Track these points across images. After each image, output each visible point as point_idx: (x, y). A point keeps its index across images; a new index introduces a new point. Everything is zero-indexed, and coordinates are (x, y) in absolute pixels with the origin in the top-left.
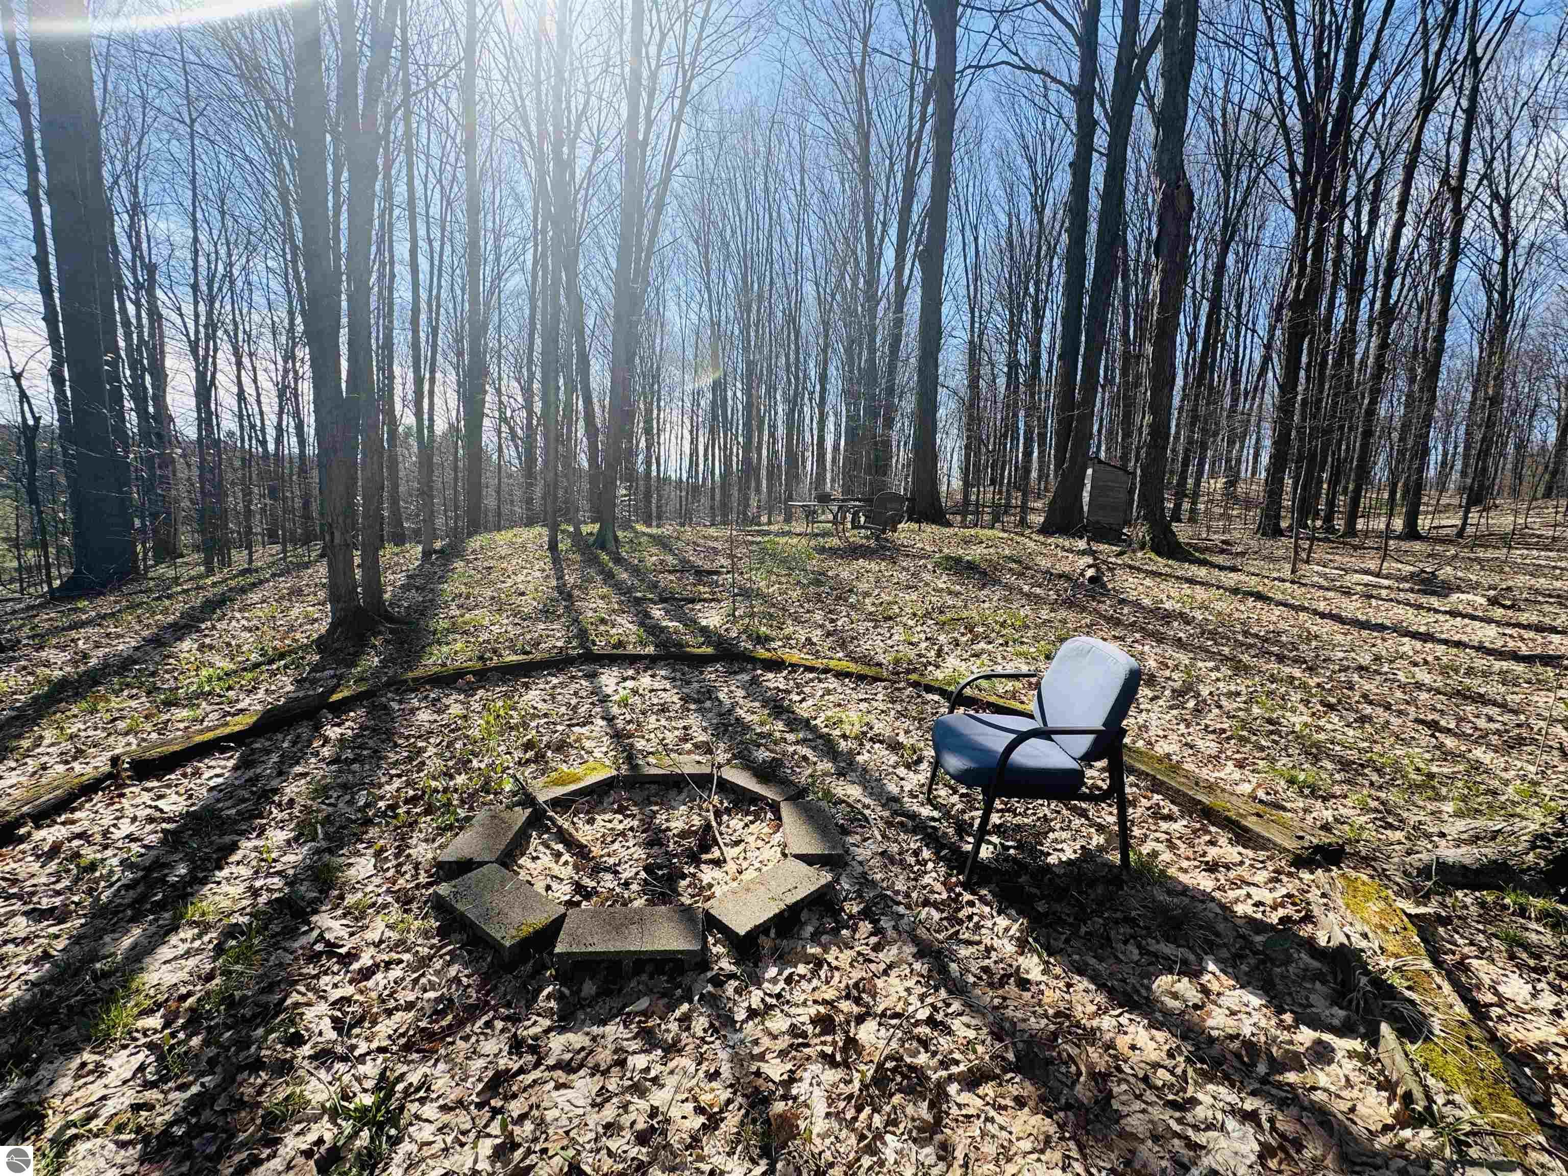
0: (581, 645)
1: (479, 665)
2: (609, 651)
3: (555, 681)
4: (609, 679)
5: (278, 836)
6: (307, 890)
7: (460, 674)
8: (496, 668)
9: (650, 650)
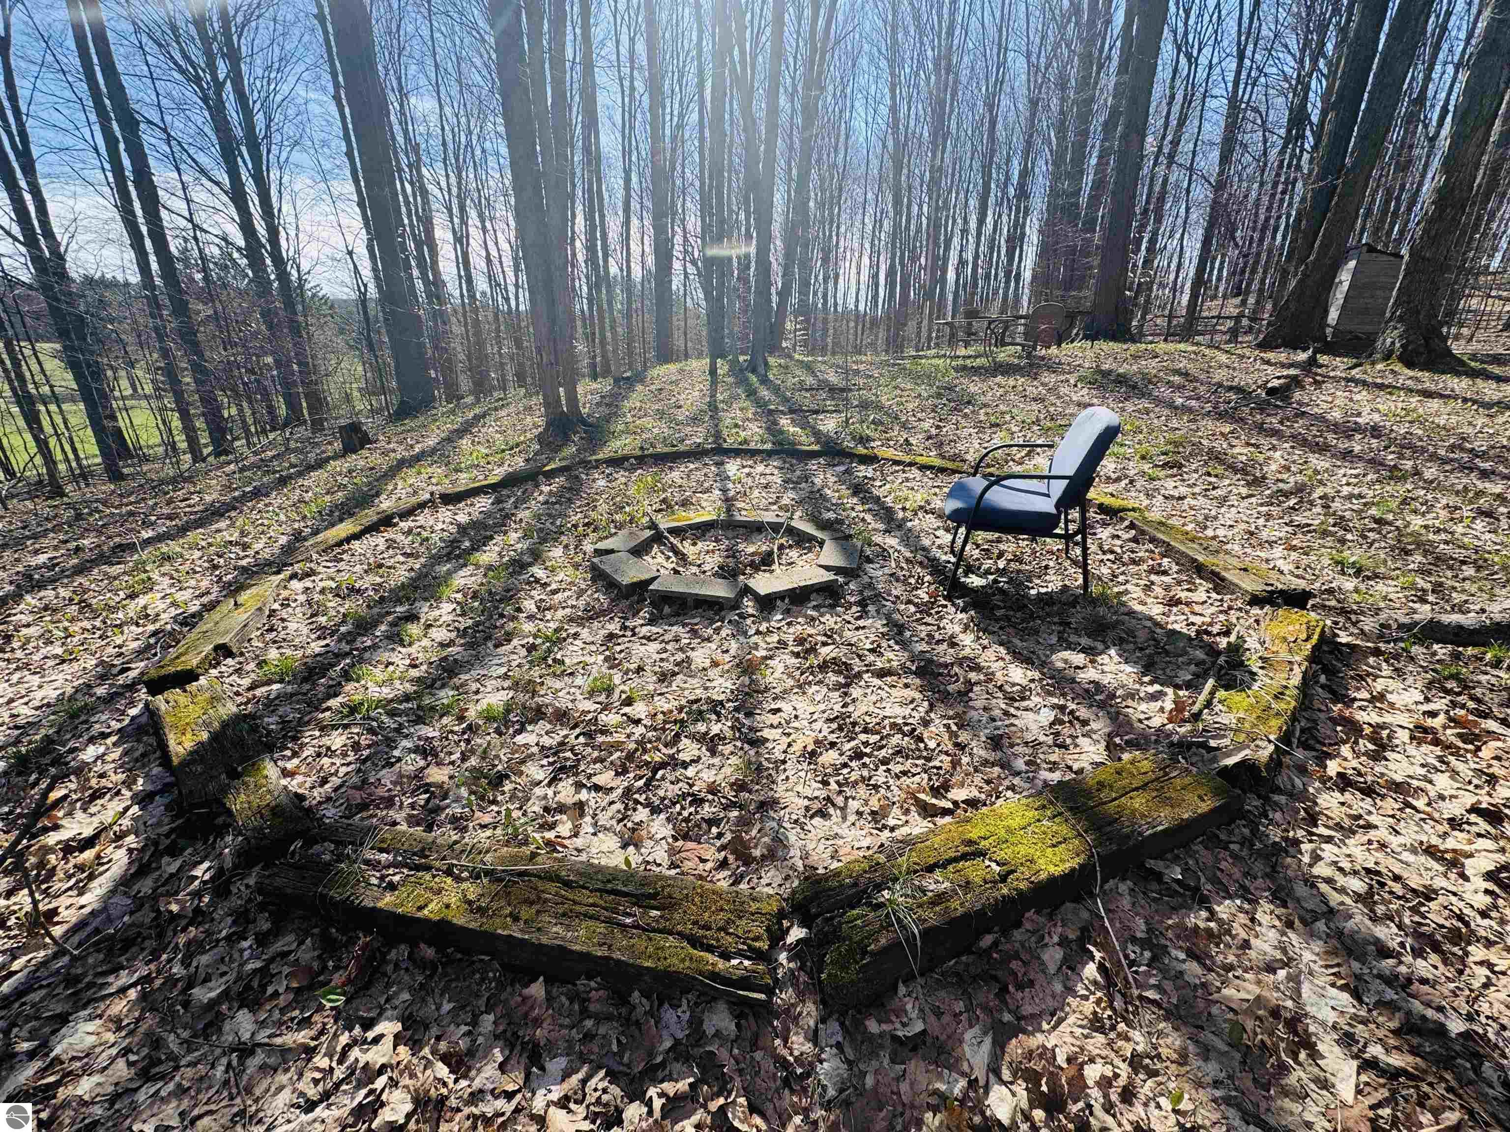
0: (714, 442)
1: (639, 453)
2: (736, 446)
3: (692, 466)
4: (732, 467)
5: (513, 536)
6: (527, 558)
7: (625, 458)
8: (651, 456)
9: (768, 446)
